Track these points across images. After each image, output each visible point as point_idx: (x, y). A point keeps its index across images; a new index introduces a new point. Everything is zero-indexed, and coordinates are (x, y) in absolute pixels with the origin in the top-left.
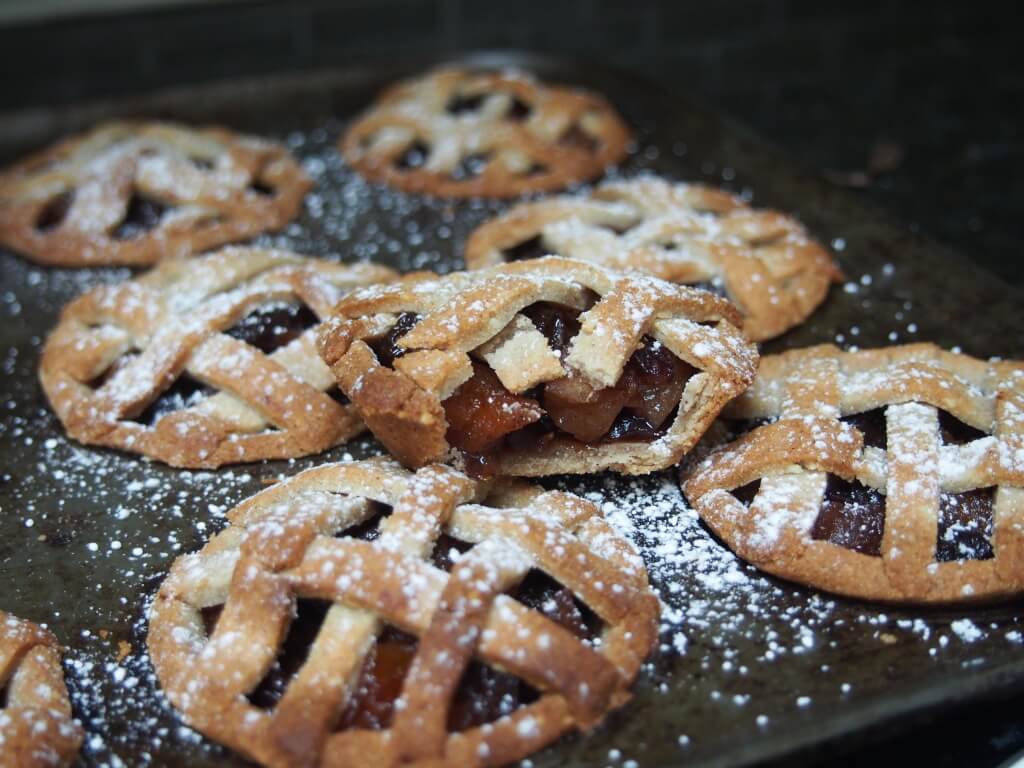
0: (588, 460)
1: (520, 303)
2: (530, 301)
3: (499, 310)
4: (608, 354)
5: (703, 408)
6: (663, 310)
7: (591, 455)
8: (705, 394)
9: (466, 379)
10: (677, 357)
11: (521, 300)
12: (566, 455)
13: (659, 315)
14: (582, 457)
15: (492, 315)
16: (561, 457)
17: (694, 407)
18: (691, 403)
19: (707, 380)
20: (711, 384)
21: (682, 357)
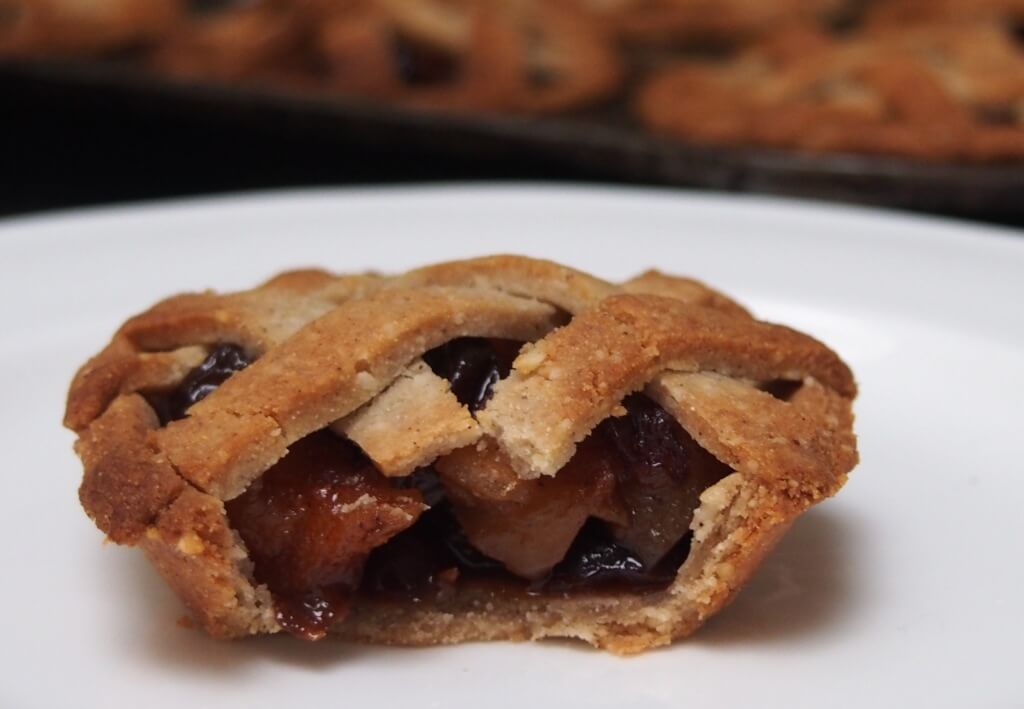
0: (528, 615)
1: (417, 345)
2: (438, 338)
3: (376, 358)
4: (544, 416)
5: (730, 537)
6: (680, 356)
7: (535, 608)
8: (735, 512)
9: (275, 461)
10: (695, 442)
11: (421, 339)
12: (489, 606)
13: (673, 365)
14: (518, 612)
15: (362, 367)
16: (480, 610)
17: (718, 535)
18: (709, 527)
19: (738, 487)
20: (745, 495)
21: (703, 442)
